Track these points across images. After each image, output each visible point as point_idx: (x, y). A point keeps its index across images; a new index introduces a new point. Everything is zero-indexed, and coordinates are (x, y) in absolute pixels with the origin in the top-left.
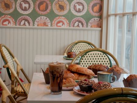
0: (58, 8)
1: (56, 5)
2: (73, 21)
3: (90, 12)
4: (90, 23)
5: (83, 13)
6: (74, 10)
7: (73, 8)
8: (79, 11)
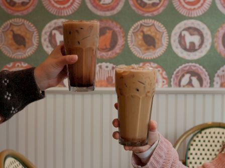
0: (140, 42)
1: (137, 36)
2: (177, 73)
3: (218, 51)
4: (218, 76)
5: (202, 52)
6: (179, 46)
7: (177, 41)
8: (192, 48)
